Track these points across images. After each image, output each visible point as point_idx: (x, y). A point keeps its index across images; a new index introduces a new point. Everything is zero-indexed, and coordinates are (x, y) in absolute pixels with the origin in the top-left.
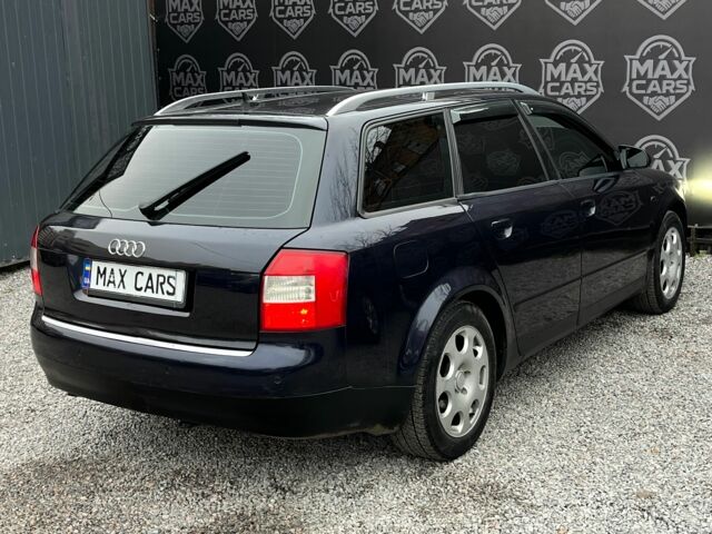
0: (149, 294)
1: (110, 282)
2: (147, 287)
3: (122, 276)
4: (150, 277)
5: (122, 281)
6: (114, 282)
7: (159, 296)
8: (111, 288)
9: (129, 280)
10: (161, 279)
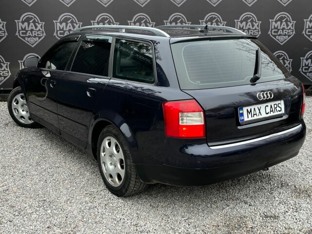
0: (272, 114)
1: (254, 115)
2: (271, 111)
3: (259, 110)
4: (271, 107)
5: (260, 112)
6: (256, 114)
7: (276, 113)
8: (255, 117)
9: (263, 111)
10: (276, 106)
